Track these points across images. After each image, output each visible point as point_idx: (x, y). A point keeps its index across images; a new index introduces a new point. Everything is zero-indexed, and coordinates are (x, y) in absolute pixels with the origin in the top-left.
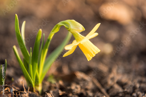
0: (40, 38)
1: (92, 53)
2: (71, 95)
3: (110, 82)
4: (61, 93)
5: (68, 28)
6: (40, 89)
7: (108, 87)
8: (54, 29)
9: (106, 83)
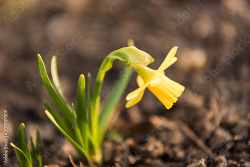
0: (85, 87)
1: (172, 96)
2: (148, 161)
3: (209, 127)
4: (132, 160)
5: (126, 62)
6: (98, 157)
7: (207, 135)
8: (105, 66)
9: (203, 129)
